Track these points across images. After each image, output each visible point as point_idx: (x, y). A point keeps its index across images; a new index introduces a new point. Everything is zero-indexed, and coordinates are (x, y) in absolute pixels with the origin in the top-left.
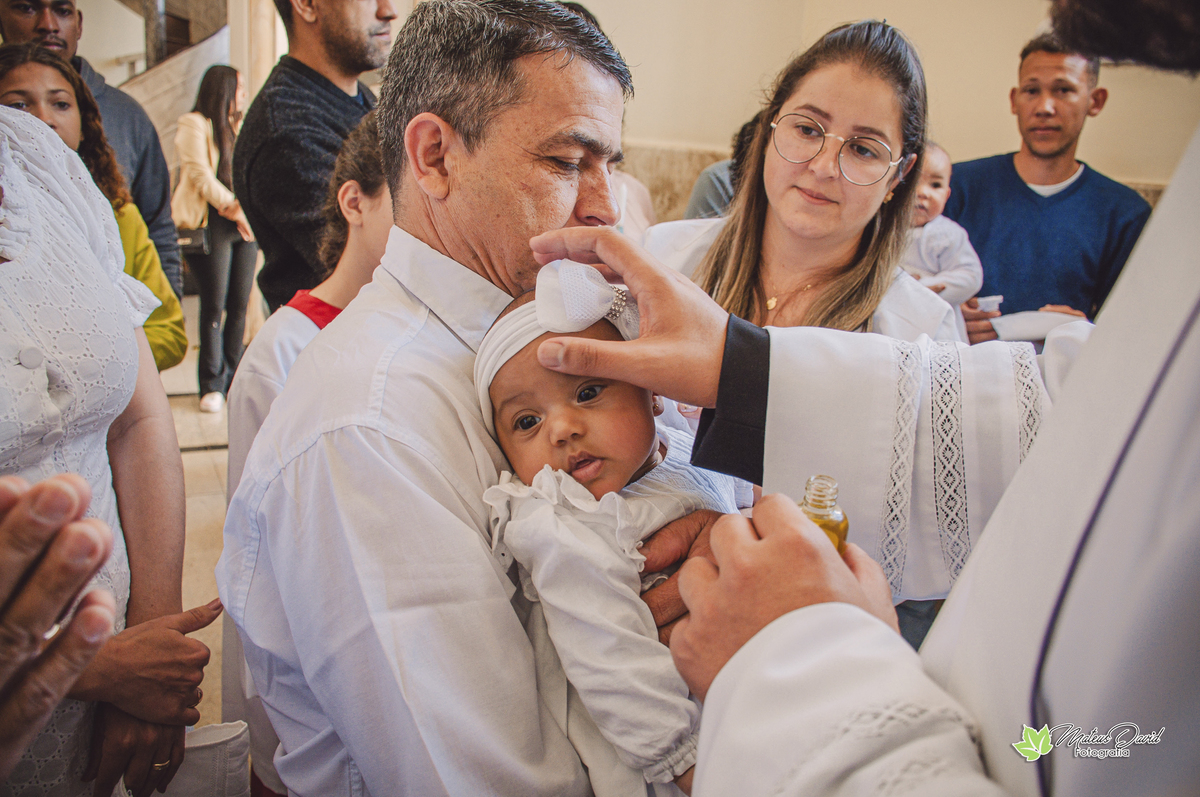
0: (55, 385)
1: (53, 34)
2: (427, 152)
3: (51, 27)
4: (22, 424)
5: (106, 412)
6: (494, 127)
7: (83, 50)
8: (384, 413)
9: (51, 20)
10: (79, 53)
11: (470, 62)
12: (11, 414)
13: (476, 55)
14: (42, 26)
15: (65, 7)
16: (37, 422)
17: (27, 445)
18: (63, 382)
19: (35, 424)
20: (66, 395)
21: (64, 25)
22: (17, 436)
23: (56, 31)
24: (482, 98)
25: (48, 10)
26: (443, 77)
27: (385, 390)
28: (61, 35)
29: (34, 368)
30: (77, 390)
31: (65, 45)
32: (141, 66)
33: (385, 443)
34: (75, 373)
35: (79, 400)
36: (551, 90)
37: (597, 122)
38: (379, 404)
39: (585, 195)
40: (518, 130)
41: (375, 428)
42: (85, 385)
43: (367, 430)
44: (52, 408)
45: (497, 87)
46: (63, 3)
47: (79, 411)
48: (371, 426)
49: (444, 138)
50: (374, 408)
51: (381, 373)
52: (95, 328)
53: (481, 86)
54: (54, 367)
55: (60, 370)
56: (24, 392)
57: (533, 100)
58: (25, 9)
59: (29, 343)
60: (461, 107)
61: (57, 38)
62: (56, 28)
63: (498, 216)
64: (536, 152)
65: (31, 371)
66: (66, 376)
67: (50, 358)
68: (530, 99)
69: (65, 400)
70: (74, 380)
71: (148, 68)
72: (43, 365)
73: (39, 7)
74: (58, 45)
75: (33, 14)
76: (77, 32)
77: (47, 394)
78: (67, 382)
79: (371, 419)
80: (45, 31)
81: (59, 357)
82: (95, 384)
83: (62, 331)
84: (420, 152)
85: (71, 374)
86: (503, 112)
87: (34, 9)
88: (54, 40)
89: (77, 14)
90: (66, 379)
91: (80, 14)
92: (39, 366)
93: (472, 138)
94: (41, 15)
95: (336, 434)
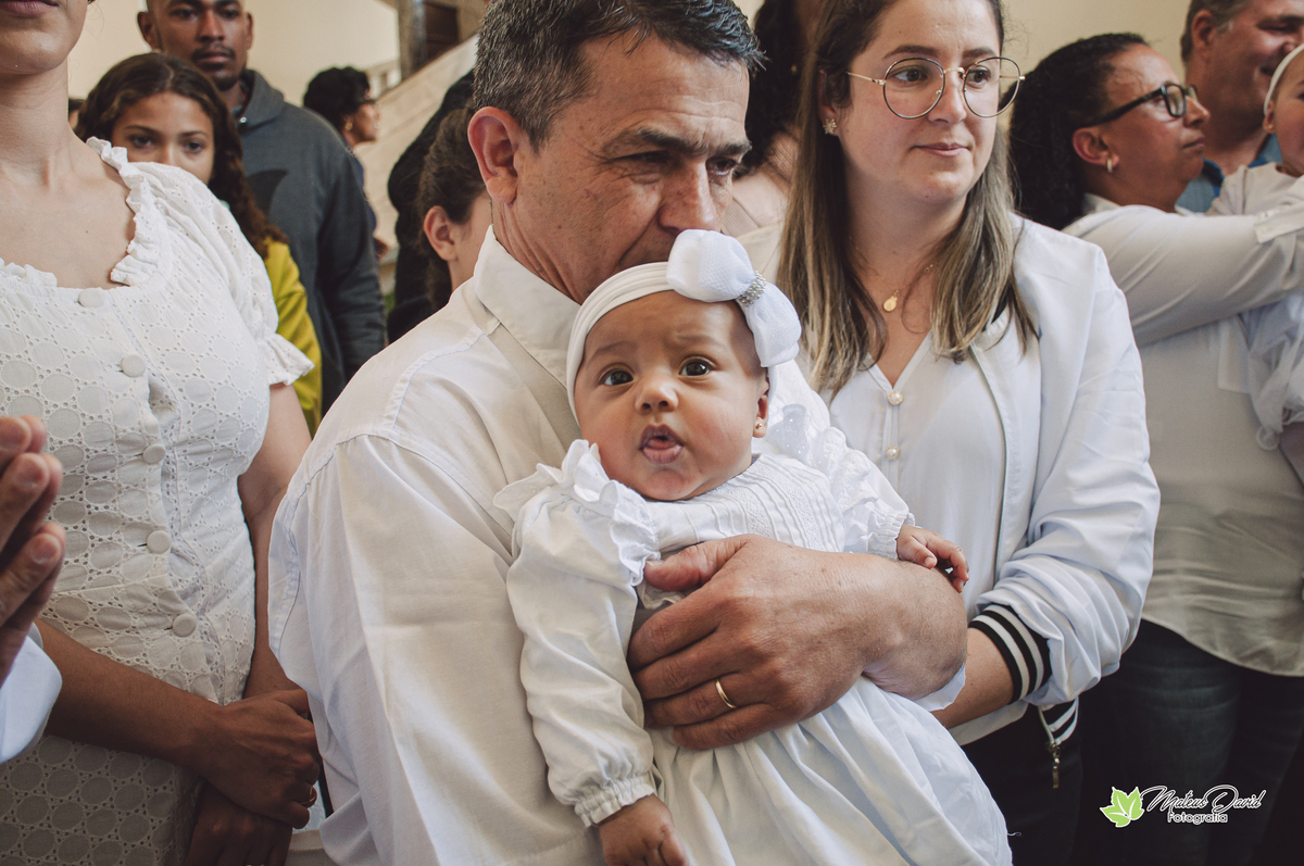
0: (156, 398)
1: (217, 42)
2: (494, 152)
3: (215, 33)
4: (116, 428)
5: (221, 444)
6: (557, 124)
7: (256, 60)
8: (399, 422)
9: (215, 25)
10: (252, 64)
11: (533, 47)
12: (105, 415)
13: (538, 40)
14: (205, 33)
15: (231, 7)
16: (133, 429)
17: (124, 456)
18: (167, 397)
19: (130, 431)
20: (169, 412)
21: (231, 30)
22: (111, 440)
23: (221, 38)
24: (545, 89)
25: (211, 14)
26: (508, 64)
27: (404, 399)
28: (228, 42)
29: (136, 376)
30: (181, 406)
31: (232, 54)
32: (394, 77)
33: (395, 453)
34: (181, 390)
35: (184, 420)
36: (617, 80)
37: (676, 115)
38: (395, 413)
39: (670, 200)
40: (581, 128)
41: (387, 437)
42: (192, 405)
43: (377, 440)
44: (150, 418)
45: (560, 77)
46: (228, 5)
47: (184, 434)
48: (382, 435)
49: (511, 135)
50: (389, 417)
51: (404, 381)
52: (209, 352)
53: (544, 77)
54: (157, 381)
55: (164, 385)
56: (121, 396)
57: (598, 93)
58: (186, 15)
59: (132, 352)
60: (525, 101)
61: (223, 47)
62: (220, 34)
63: (560, 227)
64: (603, 154)
65: (133, 379)
66: (170, 390)
67: (154, 370)
68: (595, 91)
69: (168, 416)
70: (179, 396)
71: (404, 79)
72: (145, 374)
73: (201, 10)
74: (223, 55)
75: (194, 20)
76: (247, 37)
77: (148, 405)
78: (171, 398)
79: (384, 428)
80: (207, 39)
81: (164, 372)
82: (204, 406)
83: (171, 349)
84: (485, 151)
85: (175, 390)
86: (567, 106)
87: (196, 14)
88: (219, 50)
89: (245, 17)
90: (170, 395)
91: (250, 17)
92: (141, 375)
93: (537, 135)
94: (203, 20)
95: (350, 444)
